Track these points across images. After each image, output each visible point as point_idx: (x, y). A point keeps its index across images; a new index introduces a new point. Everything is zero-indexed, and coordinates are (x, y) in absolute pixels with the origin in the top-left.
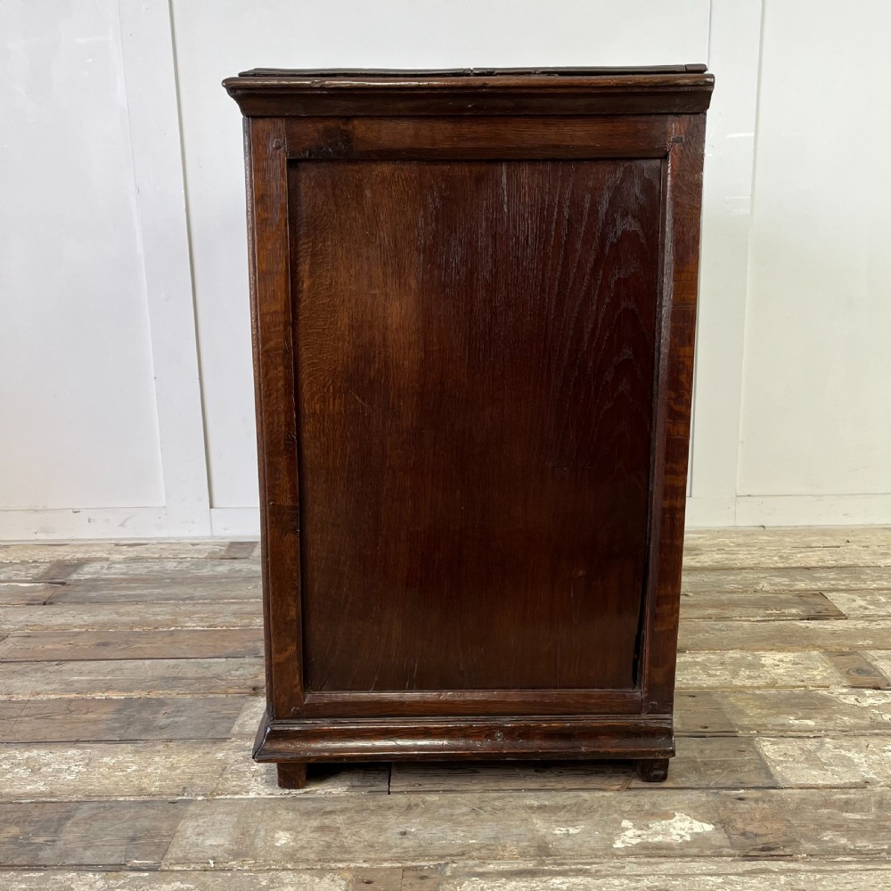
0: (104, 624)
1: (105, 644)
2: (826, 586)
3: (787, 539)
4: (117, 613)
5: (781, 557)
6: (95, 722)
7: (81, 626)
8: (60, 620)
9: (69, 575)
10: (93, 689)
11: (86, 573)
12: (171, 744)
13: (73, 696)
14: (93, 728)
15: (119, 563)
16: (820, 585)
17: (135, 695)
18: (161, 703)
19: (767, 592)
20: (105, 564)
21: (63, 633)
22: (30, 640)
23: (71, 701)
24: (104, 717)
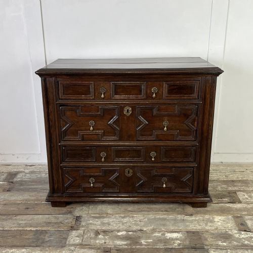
0: (26, 200)
1: (28, 208)
2: (237, 189)
3: (229, 168)
4: (30, 196)
5: (226, 176)
6: (29, 239)
7: (20, 201)
8: (14, 198)
9: (13, 178)
10: (26, 227)
11: (18, 178)
12: (50, 248)
13: (21, 229)
14: (28, 241)
15: (27, 174)
16: (236, 188)
17: (38, 229)
18: (46, 232)
19: (220, 191)
20: (24, 174)
21: (15, 204)
22: (5, 206)
23: (20, 231)
24: (31, 237)
